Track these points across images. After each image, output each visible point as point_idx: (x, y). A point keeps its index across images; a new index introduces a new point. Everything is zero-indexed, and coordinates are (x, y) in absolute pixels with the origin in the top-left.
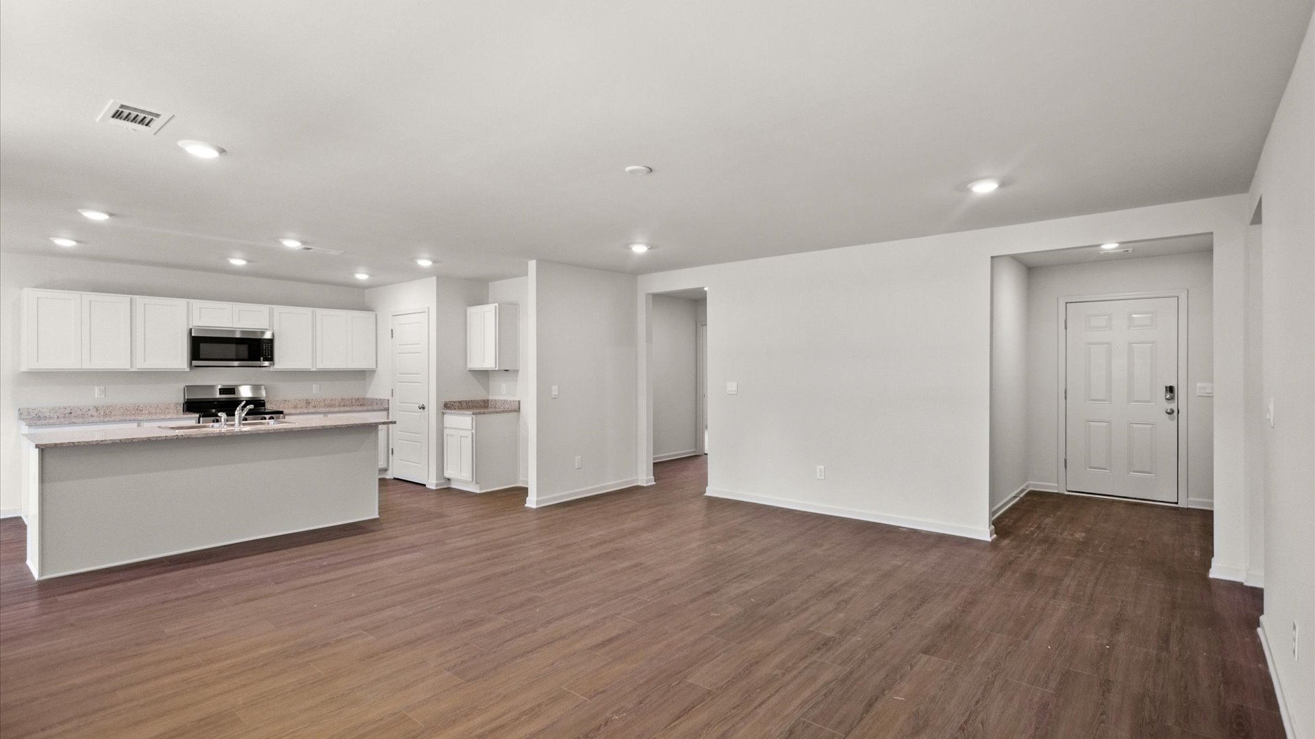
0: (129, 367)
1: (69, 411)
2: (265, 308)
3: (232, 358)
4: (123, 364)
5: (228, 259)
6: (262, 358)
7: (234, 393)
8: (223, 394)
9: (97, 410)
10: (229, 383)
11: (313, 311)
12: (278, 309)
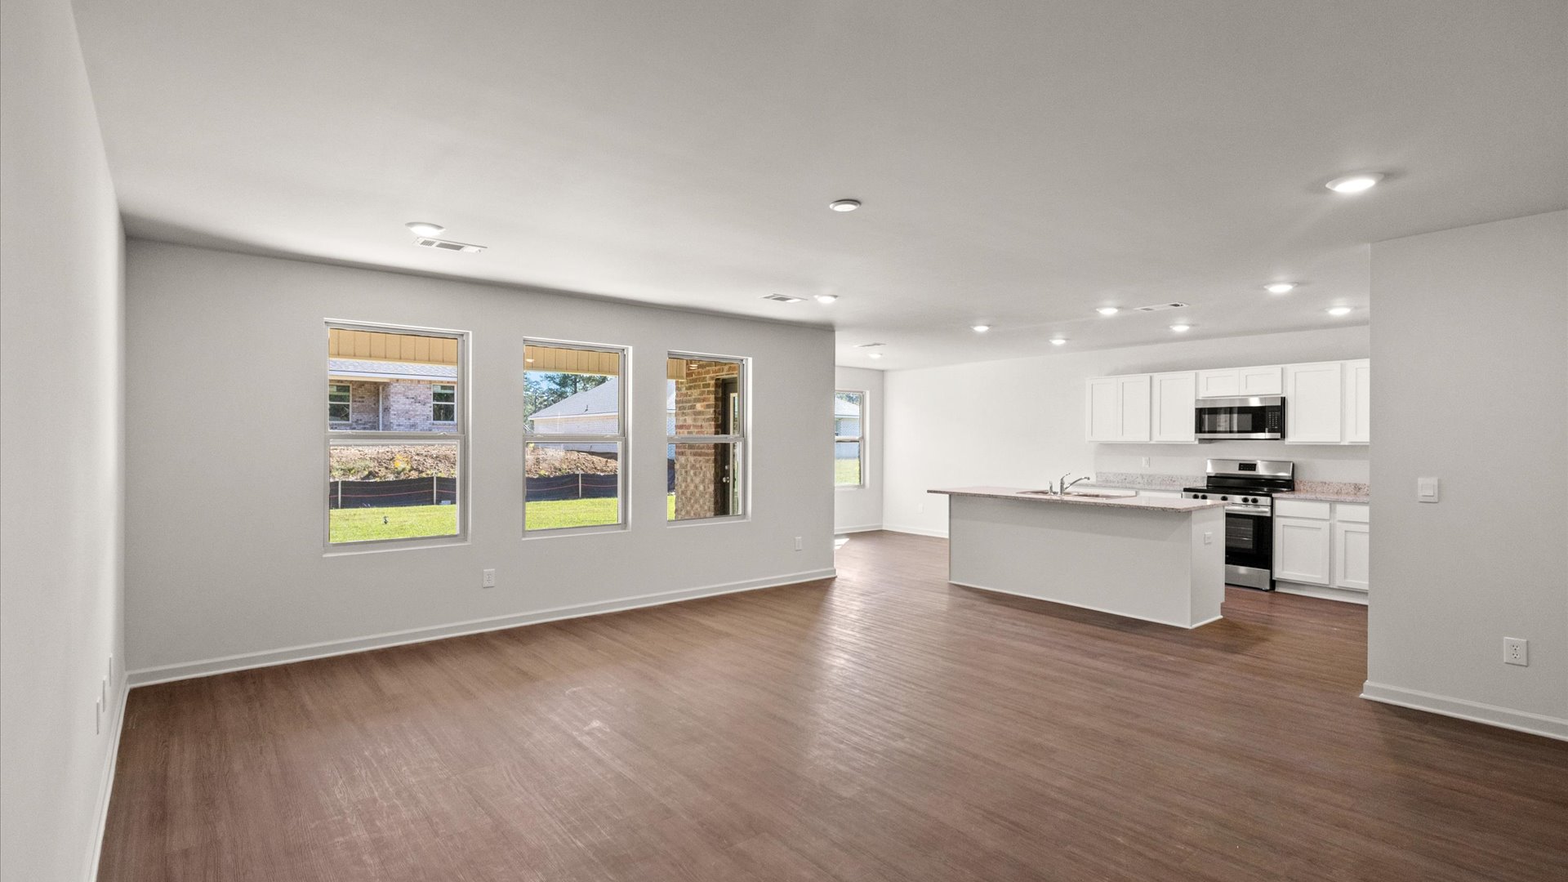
0: (1148, 440)
1: (1124, 477)
2: (1276, 370)
3: (1246, 430)
4: (1143, 437)
5: (1171, 327)
6: (1267, 429)
7: (1255, 470)
8: (1243, 470)
9: (1143, 478)
10: (1247, 458)
11: (1342, 365)
12: (1291, 368)
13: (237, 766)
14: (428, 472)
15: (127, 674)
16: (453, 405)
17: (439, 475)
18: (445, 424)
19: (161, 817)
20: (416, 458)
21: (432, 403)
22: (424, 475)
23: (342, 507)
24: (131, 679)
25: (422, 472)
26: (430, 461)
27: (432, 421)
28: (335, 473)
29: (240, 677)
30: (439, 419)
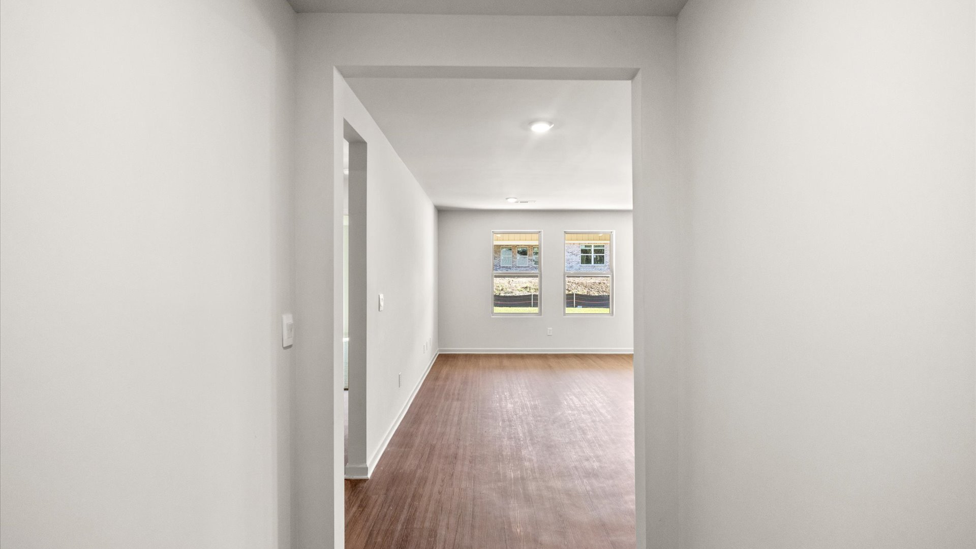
13: (456, 373)
14: (573, 291)
15: (438, 349)
16: (591, 256)
17: (578, 293)
18: (587, 266)
19: (437, 379)
20: (568, 284)
21: (580, 254)
22: (571, 293)
23: (533, 307)
24: (440, 350)
25: (569, 291)
26: (574, 285)
27: (580, 264)
28: (532, 291)
29: (466, 355)
30: (584, 264)
